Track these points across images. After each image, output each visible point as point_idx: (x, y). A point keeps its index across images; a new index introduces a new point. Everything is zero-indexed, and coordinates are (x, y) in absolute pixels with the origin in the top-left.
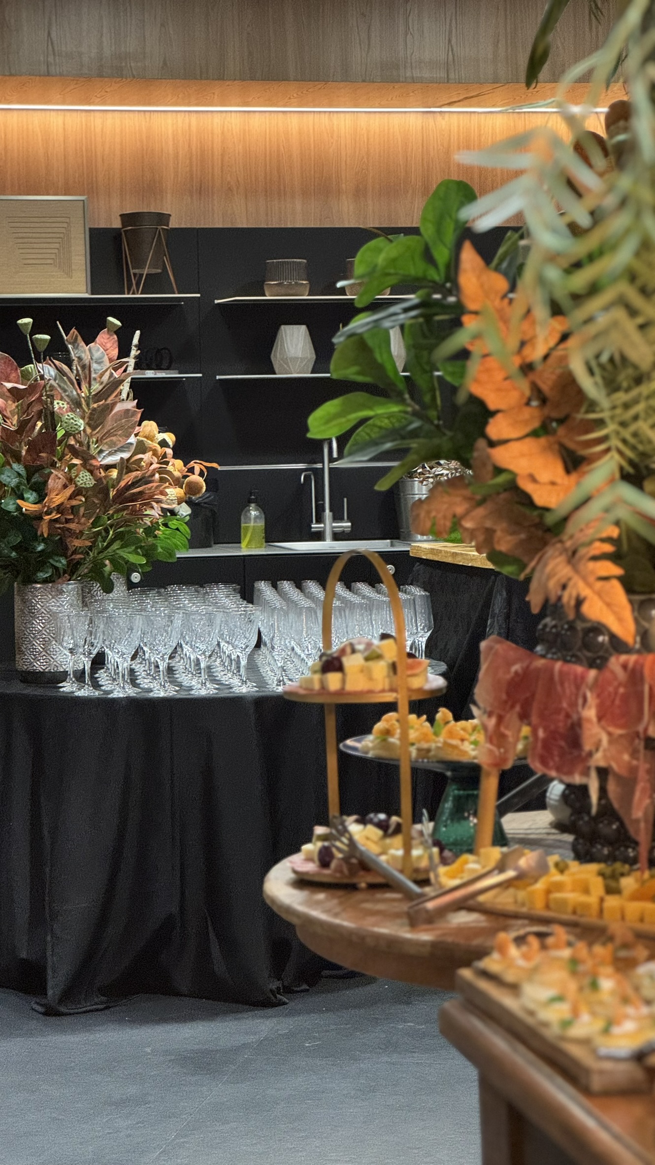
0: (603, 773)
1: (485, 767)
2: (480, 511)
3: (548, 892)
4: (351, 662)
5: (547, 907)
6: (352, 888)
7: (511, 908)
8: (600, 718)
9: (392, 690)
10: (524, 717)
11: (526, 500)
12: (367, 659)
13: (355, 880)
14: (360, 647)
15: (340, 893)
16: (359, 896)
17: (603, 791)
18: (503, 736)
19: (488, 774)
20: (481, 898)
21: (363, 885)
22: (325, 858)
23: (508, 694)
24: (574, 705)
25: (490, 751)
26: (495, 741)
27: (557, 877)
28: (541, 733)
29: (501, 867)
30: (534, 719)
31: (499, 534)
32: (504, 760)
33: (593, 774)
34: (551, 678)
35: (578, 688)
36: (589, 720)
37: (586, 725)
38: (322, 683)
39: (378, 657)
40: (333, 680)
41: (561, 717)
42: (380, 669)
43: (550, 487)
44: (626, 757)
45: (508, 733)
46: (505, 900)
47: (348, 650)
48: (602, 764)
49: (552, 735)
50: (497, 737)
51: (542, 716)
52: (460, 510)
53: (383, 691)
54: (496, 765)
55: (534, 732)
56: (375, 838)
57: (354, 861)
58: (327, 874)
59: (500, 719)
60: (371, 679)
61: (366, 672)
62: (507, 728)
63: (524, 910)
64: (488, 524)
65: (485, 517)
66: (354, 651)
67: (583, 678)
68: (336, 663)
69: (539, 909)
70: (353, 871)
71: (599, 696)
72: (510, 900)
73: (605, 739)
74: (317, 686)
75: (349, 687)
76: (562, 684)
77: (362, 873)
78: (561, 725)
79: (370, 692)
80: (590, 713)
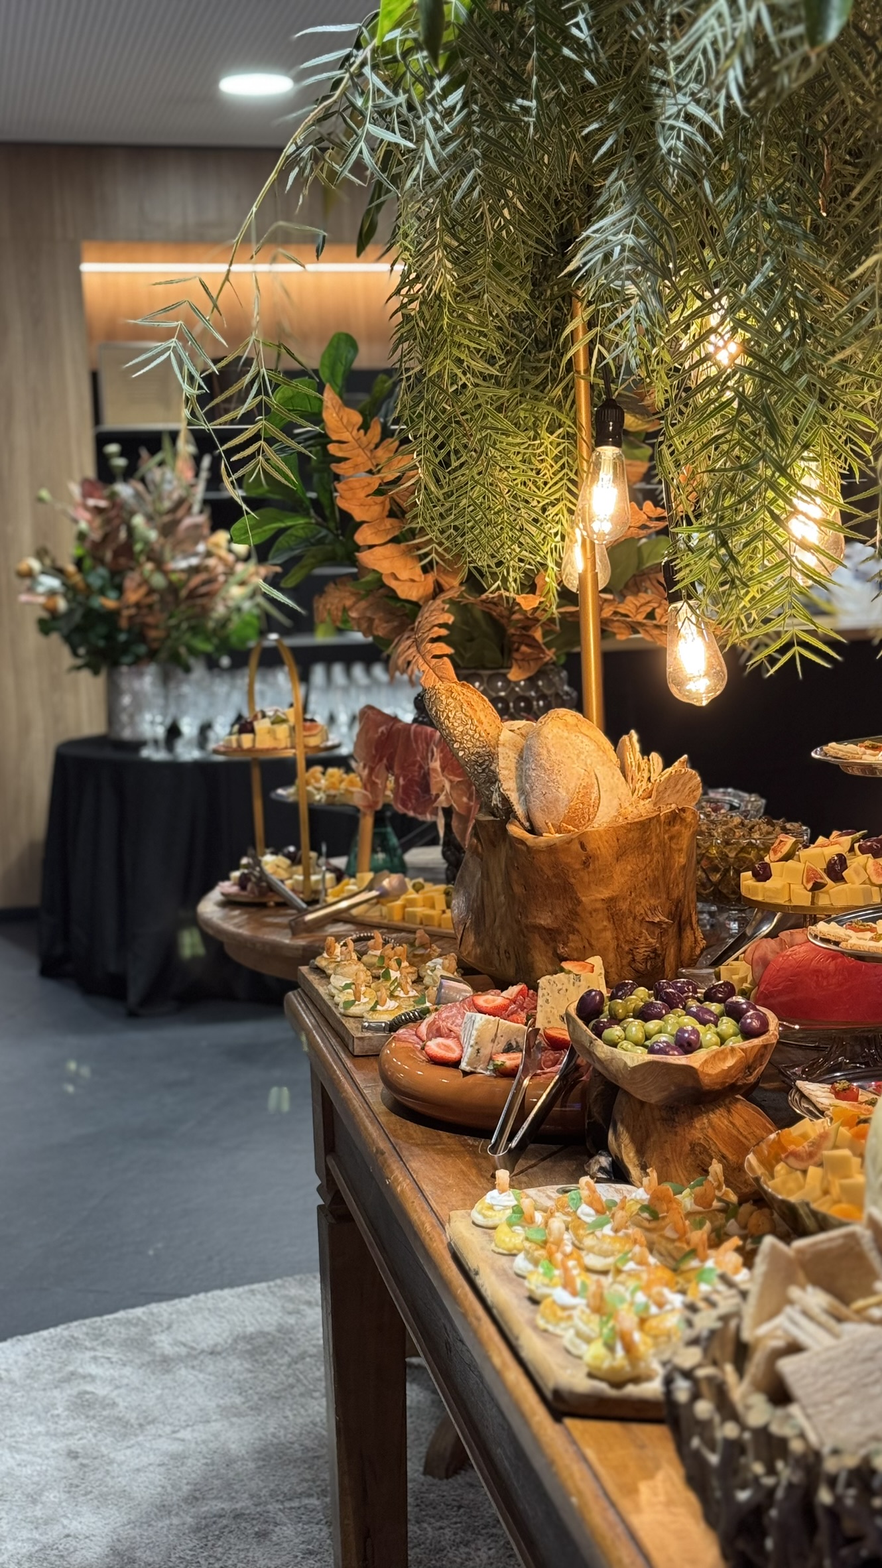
0: (448, 812)
1: (361, 808)
2: (363, 604)
3: (404, 907)
4: (261, 725)
5: (403, 919)
6: (263, 906)
7: (376, 920)
8: (443, 768)
9: (293, 747)
10: (389, 768)
11: (392, 595)
12: (273, 723)
13: (264, 900)
14: (270, 713)
15: (253, 910)
16: (266, 912)
17: (448, 826)
18: (374, 784)
19: (365, 815)
20: (354, 912)
21: (272, 904)
22: (243, 883)
23: (376, 750)
24: (425, 758)
25: (365, 796)
26: (369, 787)
27: (412, 895)
28: (401, 781)
29: (370, 888)
30: (396, 771)
31: (377, 622)
32: (376, 803)
33: (440, 813)
34: (408, 736)
35: (428, 745)
36: (435, 770)
37: (433, 774)
38: (239, 742)
39: (284, 721)
40: (247, 740)
41: (416, 768)
42: (282, 730)
43: (411, 584)
44: (465, 799)
45: (378, 781)
46: (374, 914)
47: (260, 716)
48: (445, 805)
49: (410, 783)
50: (369, 784)
51: (402, 768)
52: (348, 603)
53: (286, 748)
54: (370, 807)
55: (397, 781)
56: (284, 866)
57: (264, 884)
58: (246, 896)
59: (372, 770)
60: (275, 739)
61: (271, 733)
62: (377, 777)
63: (386, 921)
64: (369, 614)
65: (366, 608)
66: (264, 716)
67: (432, 736)
68: (249, 727)
69: (397, 918)
70: (262, 893)
71: (442, 751)
72: (378, 914)
73: (447, 786)
74: (234, 745)
75: (258, 745)
76: (416, 742)
77: (271, 894)
78: (416, 774)
79: (275, 749)
80: (436, 764)
